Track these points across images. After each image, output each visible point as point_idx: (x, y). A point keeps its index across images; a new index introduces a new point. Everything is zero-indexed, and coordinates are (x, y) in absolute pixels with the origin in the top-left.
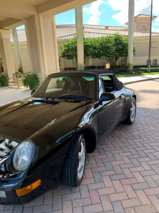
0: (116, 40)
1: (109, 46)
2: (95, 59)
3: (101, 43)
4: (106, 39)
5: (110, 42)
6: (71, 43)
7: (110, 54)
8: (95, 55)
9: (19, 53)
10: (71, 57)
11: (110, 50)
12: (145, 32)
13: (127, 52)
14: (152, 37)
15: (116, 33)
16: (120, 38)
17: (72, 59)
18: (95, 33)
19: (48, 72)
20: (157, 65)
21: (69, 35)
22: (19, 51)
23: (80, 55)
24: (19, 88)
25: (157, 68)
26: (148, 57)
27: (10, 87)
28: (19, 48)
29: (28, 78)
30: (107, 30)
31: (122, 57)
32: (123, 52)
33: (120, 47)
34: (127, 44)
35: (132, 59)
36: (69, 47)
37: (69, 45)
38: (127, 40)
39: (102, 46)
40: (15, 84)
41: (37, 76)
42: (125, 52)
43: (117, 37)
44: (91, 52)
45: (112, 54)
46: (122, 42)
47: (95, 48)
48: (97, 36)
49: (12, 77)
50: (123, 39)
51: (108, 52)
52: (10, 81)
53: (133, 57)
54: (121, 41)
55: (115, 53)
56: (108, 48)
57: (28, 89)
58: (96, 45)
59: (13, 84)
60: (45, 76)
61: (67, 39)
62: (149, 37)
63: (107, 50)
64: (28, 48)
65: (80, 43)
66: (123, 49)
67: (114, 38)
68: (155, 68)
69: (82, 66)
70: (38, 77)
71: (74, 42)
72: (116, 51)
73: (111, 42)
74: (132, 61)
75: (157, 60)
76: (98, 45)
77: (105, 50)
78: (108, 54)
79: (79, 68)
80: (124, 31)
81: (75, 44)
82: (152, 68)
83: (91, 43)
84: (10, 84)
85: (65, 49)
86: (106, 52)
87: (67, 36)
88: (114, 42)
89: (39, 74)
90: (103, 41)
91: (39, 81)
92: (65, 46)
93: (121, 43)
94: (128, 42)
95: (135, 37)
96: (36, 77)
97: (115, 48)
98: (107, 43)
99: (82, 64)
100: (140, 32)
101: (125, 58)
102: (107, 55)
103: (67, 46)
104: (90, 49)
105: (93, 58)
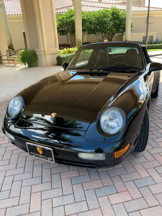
0: (113, 14)
1: (106, 20)
2: (91, 35)
3: (97, 17)
4: (103, 13)
5: (106, 17)
6: (66, 17)
7: (107, 30)
8: (91, 31)
9: (8, 27)
10: (65, 32)
11: (106, 25)
12: (141, 7)
13: (125, 27)
14: (150, 12)
15: (113, 7)
16: (117, 13)
17: (66, 35)
18: (89, 6)
19: (48, 48)
20: (153, 42)
21: (62, 8)
22: (7, 25)
23: (78, 30)
24: (15, 66)
25: (153, 45)
26: (146, 33)
27: (5, 65)
28: (8, 22)
29: (26, 55)
30: (100, 3)
31: (118, 33)
32: (120, 28)
33: (117, 22)
34: (125, 19)
35: (130, 35)
36: (63, 21)
37: (63, 19)
38: (125, 14)
39: (99, 21)
40: (10, 61)
41: (35, 52)
42: (122, 27)
43: (114, 11)
44: (88, 26)
45: (109, 29)
46: (119, 17)
47: (91, 23)
48: (92, 10)
49: (6, 54)
50: (121, 14)
51: (105, 28)
52: (3, 58)
53: (130, 33)
54: (118, 15)
55: (112, 28)
56: (105, 23)
57: (26, 67)
58: (92, 19)
59: (7, 62)
60: (44, 52)
61: (60, 12)
62: (147, 12)
63: (104, 25)
64: (24, 21)
65: (78, 16)
66: (120, 24)
67: (111, 12)
68: (151, 45)
69: (80, 42)
70: (37, 53)
71: (68, 16)
72: (113, 26)
73: (108, 17)
74: (130, 37)
75: (153, 37)
76: (94, 19)
77: (101, 26)
78: (105, 30)
79: (78, 44)
80: (118, 5)
81: (70, 18)
82: (149, 45)
83: (87, 17)
84: (4, 62)
85: (59, 24)
86: (103, 27)
87: (59, 9)
88: (111, 16)
89: (37, 50)
90: (100, 15)
91: (38, 59)
92: (59, 20)
93: (117, 18)
94: (125, 16)
95: (133, 11)
96: (34, 54)
97: (112, 23)
98: (104, 18)
99: (80, 40)
100: (135, 6)
101: (121, 34)
102: (103, 31)
103: (61, 20)
104: (87, 24)
105: (89, 34)
